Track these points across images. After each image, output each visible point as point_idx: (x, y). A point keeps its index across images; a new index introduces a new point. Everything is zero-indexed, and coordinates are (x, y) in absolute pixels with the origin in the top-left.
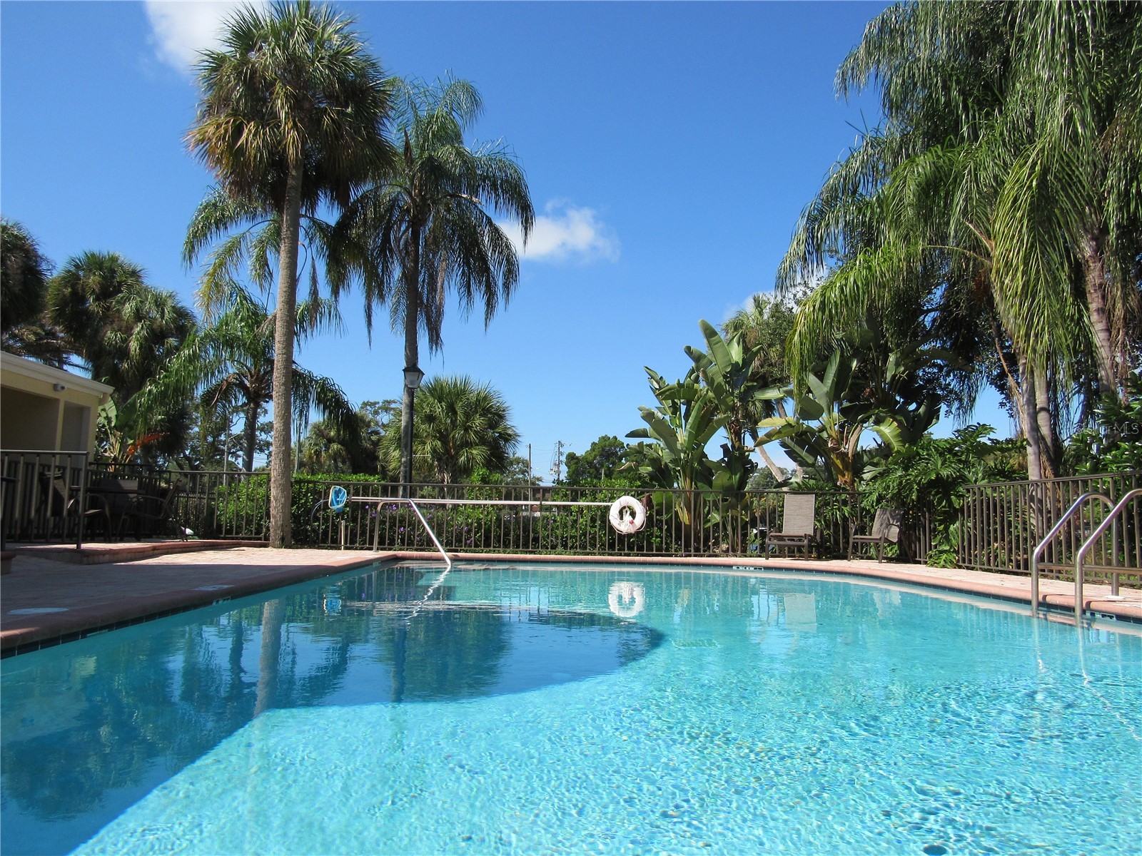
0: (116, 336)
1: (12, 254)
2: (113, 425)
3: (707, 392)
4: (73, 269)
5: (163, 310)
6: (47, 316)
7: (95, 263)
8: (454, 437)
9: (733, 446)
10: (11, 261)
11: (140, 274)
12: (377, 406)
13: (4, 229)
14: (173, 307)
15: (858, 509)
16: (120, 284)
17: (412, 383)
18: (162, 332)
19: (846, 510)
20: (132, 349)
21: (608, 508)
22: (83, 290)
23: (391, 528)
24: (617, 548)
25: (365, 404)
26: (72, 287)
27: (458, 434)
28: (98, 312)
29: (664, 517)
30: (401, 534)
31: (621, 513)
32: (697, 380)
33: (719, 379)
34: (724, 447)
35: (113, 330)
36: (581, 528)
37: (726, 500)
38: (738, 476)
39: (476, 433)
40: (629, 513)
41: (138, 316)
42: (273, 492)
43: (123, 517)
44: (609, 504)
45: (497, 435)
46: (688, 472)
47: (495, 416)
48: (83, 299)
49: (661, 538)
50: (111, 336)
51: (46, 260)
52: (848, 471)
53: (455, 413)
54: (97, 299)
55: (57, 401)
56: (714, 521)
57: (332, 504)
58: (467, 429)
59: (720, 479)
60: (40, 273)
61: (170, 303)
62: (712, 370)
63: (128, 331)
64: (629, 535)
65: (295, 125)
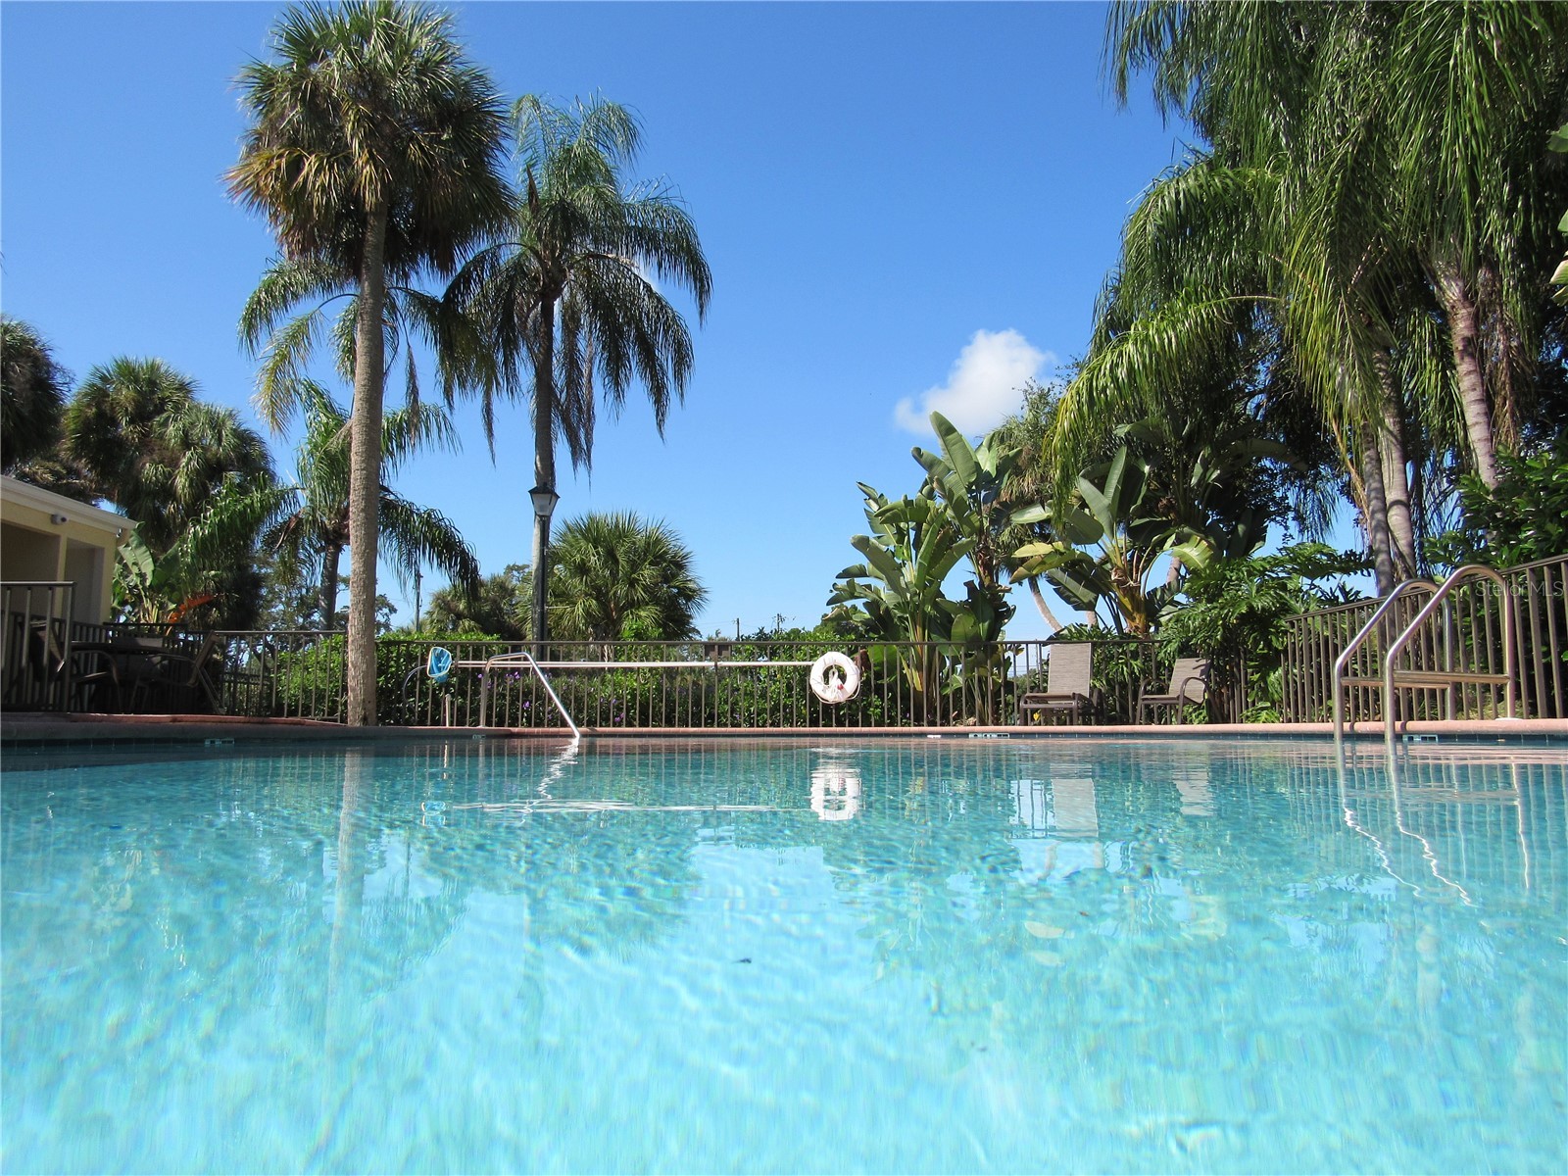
0: (157, 469)
1: (16, 362)
2: (148, 584)
3: (945, 509)
4: (98, 382)
5: (220, 433)
6: (65, 447)
7: (128, 372)
8: (616, 593)
9: (981, 584)
10: (15, 372)
11: (189, 388)
12: (527, 570)
13: (6, 330)
14: (235, 430)
15: (1153, 663)
16: (163, 401)
17: (542, 508)
18: (219, 461)
19: (1137, 664)
20: (180, 487)
21: (808, 669)
22: (113, 409)
23: (512, 703)
24: (821, 722)
25: (510, 569)
26: (98, 406)
27: (621, 590)
28: (133, 438)
29: (886, 681)
30: (527, 711)
31: (826, 675)
32: (931, 495)
33: (961, 492)
34: (969, 585)
35: (153, 462)
36: (772, 697)
37: (971, 655)
38: (986, 624)
39: (645, 588)
40: (837, 674)
41: (186, 443)
42: (352, 656)
43: (138, 683)
44: (810, 663)
45: (676, 591)
46: (919, 619)
47: (670, 564)
48: (115, 423)
49: (883, 708)
50: (149, 470)
51: (62, 370)
52: (1139, 611)
53: (616, 562)
54: (131, 422)
55: (56, 538)
56: (956, 686)
57: (432, 671)
58: (632, 583)
59: (963, 626)
60: (52, 387)
61: (229, 424)
62: (951, 480)
63: (174, 463)
64: (838, 706)
65: (372, 156)
